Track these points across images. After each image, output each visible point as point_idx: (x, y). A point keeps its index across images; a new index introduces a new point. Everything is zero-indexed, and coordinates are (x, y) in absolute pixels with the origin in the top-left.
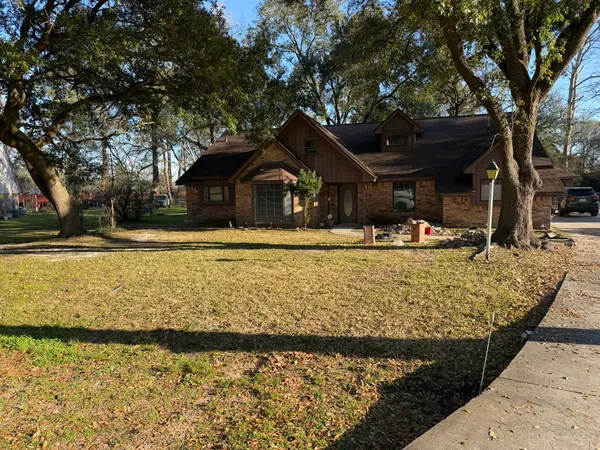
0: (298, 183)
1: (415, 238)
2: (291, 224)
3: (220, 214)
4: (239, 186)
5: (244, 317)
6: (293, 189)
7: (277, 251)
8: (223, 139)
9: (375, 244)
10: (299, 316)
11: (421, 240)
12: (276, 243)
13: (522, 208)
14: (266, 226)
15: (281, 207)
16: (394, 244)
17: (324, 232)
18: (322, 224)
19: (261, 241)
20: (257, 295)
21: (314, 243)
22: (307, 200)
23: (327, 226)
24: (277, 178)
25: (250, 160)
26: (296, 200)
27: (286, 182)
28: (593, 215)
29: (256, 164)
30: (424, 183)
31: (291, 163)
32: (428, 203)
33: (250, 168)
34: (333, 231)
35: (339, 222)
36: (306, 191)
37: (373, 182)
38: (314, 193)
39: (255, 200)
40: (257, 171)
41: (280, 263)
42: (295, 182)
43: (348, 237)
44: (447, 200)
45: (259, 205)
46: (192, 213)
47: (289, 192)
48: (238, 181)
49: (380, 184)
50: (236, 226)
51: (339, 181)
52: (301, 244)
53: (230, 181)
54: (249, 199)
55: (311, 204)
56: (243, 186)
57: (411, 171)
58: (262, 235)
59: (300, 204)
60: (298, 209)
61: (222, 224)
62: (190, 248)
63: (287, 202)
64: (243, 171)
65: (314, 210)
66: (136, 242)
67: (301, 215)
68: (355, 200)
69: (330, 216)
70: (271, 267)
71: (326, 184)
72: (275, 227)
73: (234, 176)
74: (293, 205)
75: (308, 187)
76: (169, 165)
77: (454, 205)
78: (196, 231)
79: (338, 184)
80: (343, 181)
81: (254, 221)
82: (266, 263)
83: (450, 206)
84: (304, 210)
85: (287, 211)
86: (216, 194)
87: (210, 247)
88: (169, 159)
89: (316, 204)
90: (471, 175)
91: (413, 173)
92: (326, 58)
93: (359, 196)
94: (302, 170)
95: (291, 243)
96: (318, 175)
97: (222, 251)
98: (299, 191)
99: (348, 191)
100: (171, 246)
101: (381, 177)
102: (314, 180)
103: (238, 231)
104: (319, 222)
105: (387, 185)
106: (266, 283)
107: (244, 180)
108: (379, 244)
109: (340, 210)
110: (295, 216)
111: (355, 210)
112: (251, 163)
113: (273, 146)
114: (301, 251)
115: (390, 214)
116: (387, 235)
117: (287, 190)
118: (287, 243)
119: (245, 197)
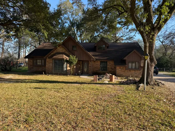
0: (69, 59)
1: (111, 80)
2: (66, 73)
3: (40, 69)
4: (48, 60)
5: (43, 125)
6: (67, 61)
7: (61, 84)
8: (43, 44)
9: (98, 82)
10: (74, 125)
11: (113, 81)
12: (61, 81)
13: (150, 71)
14: (57, 74)
15: (63, 68)
16: (105, 82)
17: (78, 77)
18: (77, 74)
19: (55, 80)
20: (51, 109)
21: (75, 81)
22: (72, 65)
23: (79, 75)
24: (62, 58)
25: (52, 51)
26: (68, 65)
27: (65, 59)
28: (156, 74)
29: (54, 52)
30: (110, 62)
31: (67, 53)
32: (111, 68)
33: (52, 54)
34: (81, 76)
35: (83, 74)
36: (72, 62)
37: (94, 61)
38: (75, 63)
39: (53, 65)
40: (55, 55)
41: (63, 90)
42: (68, 59)
43: (87, 79)
44: (118, 68)
45: (55, 67)
46: (30, 68)
47: (66, 63)
48: (47, 58)
49: (96, 62)
50: (45, 74)
51: (83, 60)
52: (70, 81)
53: (45, 58)
54: (51, 64)
55: (73, 67)
56: (49, 60)
57: (106, 58)
58: (55, 77)
59: (69, 67)
60: (69, 68)
61: (40, 73)
62: (25, 82)
63: (65, 66)
64: (49, 55)
65: (74, 69)
66: (4, 79)
67: (69, 71)
68: (88, 67)
69: (79, 72)
70: (58, 92)
71: (79, 61)
72: (60, 74)
73: (46, 56)
74: (67, 67)
75: (73, 61)
76: (25, 53)
77: (120, 69)
78: (30, 75)
79: (83, 61)
80: (85, 60)
81: (52, 72)
82: (56, 90)
83: (119, 70)
84: (71, 69)
85: (65, 69)
86: (39, 62)
87: (34, 82)
88: (25, 51)
89: (75, 67)
90: (126, 60)
91: (107, 59)
92: (79, 23)
93: (89, 65)
94: (71, 55)
95: (66, 81)
96: (76, 58)
97: (38, 84)
98: (70, 62)
99: (86, 63)
100: (17, 81)
101: (96, 59)
102: (75, 59)
103: (46, 76)
104: (76, 73)
105: (98, 62)
106: (56, 101)
107: (49, 58)
108: (100, 82)
109: (83, 70)
110: (68, 71)
111: (88, 70)
112: (53, 52)
113: (61, 46)
114: (71, 84)
115: (99, 71)
116: (101, 79)
117: (65, 62)
118: (65, 81)
119: (50, 64)
